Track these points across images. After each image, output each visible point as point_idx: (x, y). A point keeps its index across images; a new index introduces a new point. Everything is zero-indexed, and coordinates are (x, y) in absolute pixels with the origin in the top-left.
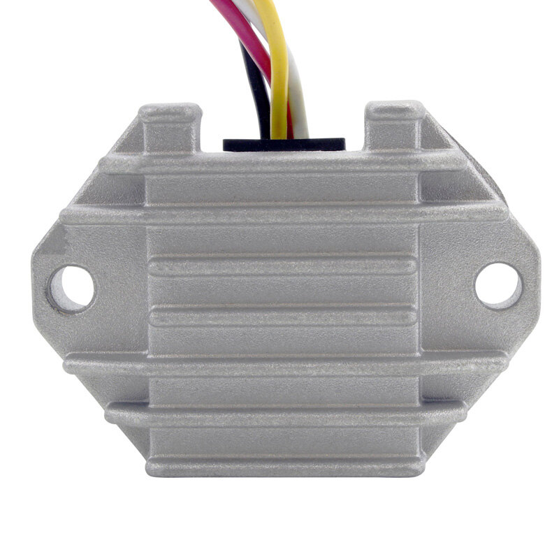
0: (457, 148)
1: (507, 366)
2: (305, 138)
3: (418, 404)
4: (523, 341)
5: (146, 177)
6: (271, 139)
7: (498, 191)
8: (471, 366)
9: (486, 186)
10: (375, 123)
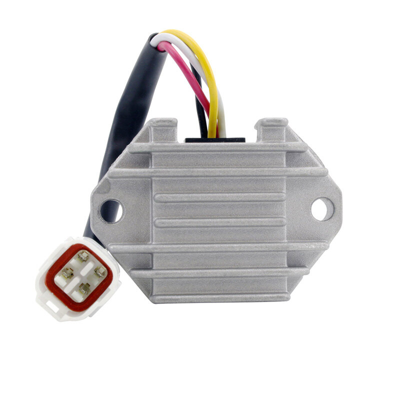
0: (301, 142)
1: (329, 246)
2: (225, 137)
3: (286, 266)
4: (335, 236)
5: (153, 153)
6: (208, 137)
7: (321, 163)
8: (313, 246)
9: (316, 160)
10: (265, 128)
